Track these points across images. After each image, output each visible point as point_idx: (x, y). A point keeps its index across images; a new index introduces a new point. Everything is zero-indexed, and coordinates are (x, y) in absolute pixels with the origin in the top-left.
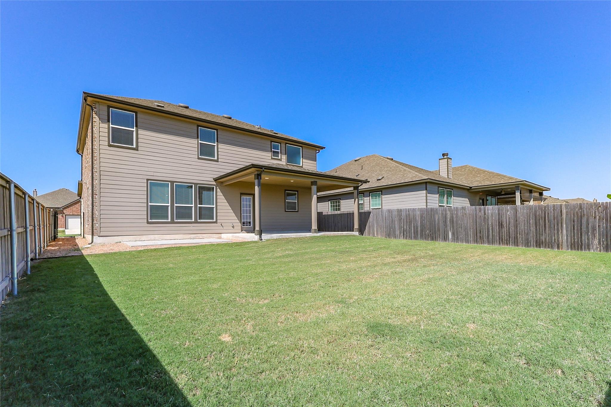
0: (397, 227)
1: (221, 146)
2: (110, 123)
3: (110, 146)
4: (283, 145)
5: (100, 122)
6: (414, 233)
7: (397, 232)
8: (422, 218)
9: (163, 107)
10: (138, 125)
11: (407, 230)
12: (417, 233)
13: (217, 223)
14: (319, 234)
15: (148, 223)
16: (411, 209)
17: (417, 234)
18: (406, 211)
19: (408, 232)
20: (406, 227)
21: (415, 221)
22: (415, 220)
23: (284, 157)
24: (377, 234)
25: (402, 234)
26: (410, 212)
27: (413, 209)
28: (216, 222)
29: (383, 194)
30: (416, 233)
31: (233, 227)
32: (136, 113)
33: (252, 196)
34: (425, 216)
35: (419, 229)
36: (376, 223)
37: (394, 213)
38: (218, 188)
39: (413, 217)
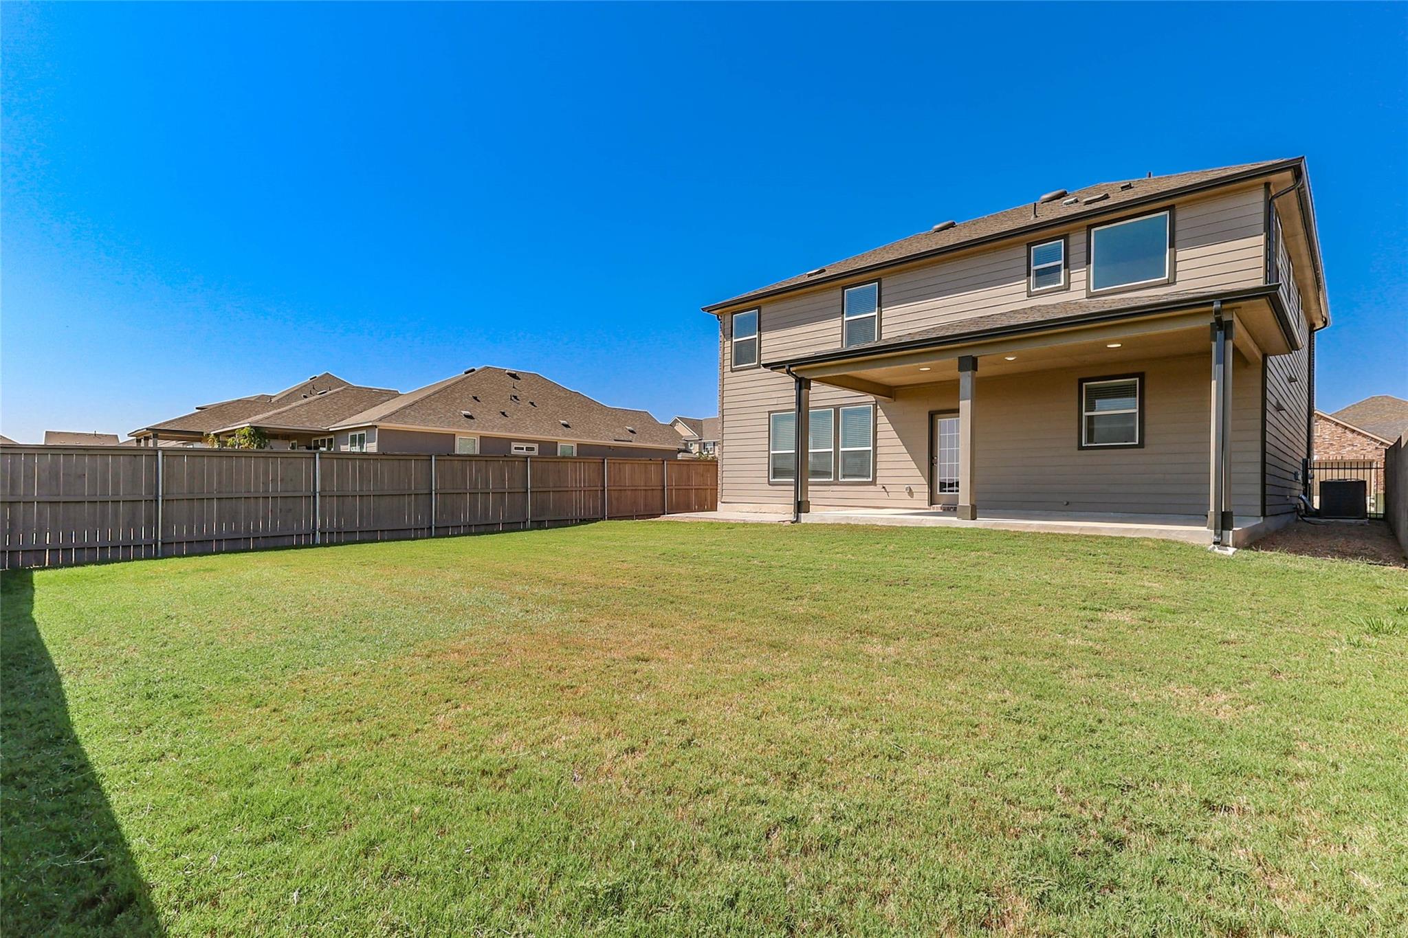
13: (876, 485)
15: (769, 483)
23: (1080, 277)
28: (874, 483)
31: (911, 493)
38: (878, 407)
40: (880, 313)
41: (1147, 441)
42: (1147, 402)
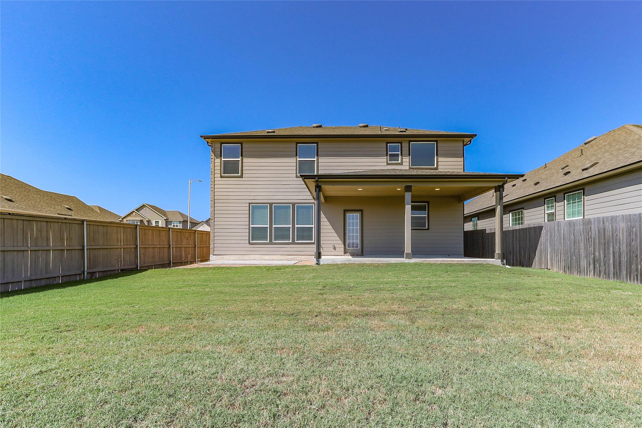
0: (582, 251)
1: (321, 160)
2: (222, 158)
3: (221, 177)
4: (405, 145)
5: (215, 158)
6: (614, 265)
7: (584, 263)
8: (630, 235)
9: (274, 132)
10: (243, 154)
11: (600, 259)
12: (620, 266)
14: (413, 261)
15: (249, 243)
16: (607, 218)
17: (620, 269)
18: (599, 223)
19: (602, 264)
20: (599, 252)
21: (616, 242)
22: (616, 239)
23: (407, 160)
24: (552, 265)
25: (592, 267)
26: (607, 224)
27: (612, 218)
29: (585, 194)
30: (618, 265)
31: (335, 248)
32: (241, 144)
33: (361, 212)
34: (636, 230)
35: (624, 259)
36: (550, 245)
37: (577, 228)
39: (613, 235)
40: (318, 160)
41: (430, 227)
42: (430, 213)
